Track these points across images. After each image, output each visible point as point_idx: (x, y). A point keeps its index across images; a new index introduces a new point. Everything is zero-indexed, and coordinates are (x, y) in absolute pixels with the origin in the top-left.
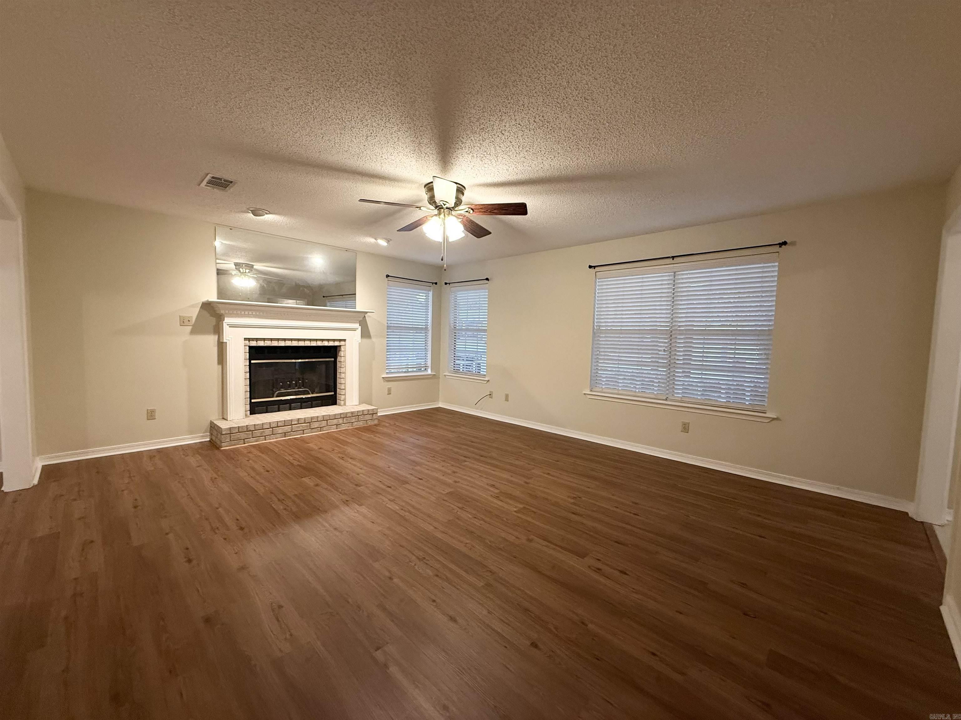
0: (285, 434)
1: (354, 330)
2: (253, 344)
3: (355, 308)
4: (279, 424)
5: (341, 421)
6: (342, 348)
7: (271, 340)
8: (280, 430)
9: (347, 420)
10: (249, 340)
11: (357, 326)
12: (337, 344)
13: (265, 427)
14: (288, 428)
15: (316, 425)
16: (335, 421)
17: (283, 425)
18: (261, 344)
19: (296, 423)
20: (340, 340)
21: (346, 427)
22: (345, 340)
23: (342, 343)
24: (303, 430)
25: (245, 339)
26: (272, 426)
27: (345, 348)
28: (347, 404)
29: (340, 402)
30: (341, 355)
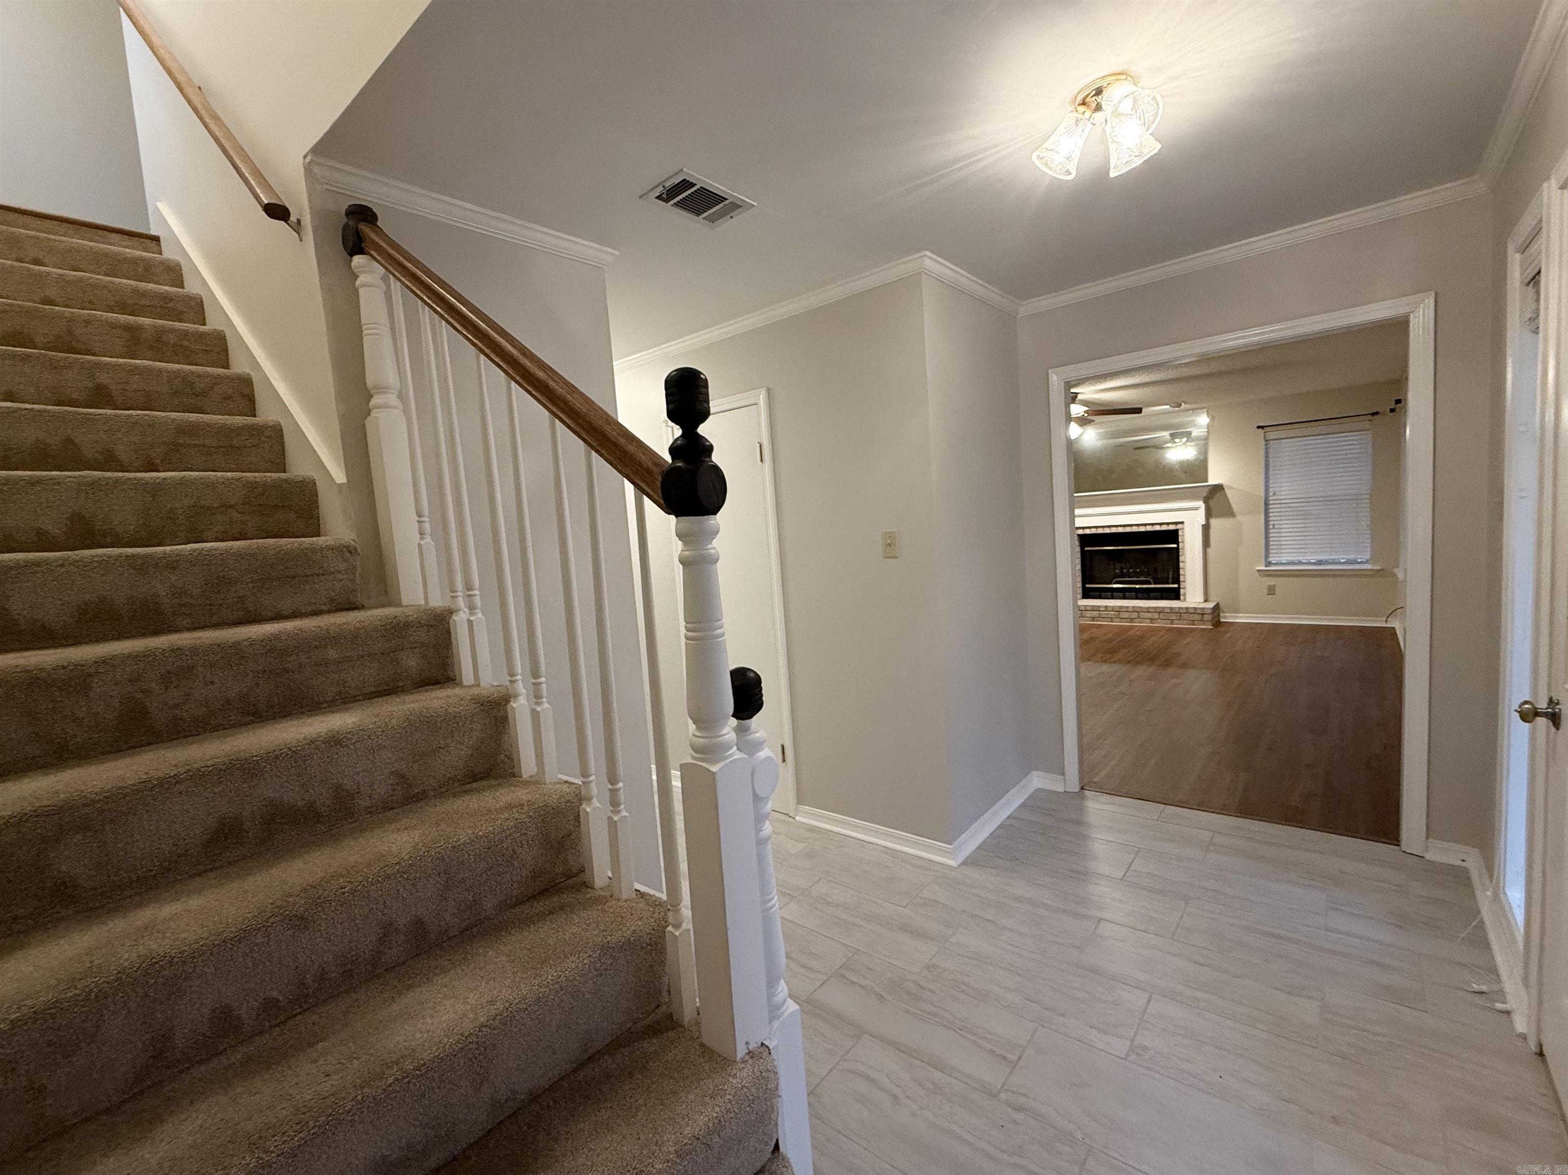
0: (1093, 619)
1: (1197, 509)
2: (1081, 532)
3: (1207, 481)
4: (1088, 608)
5: (1156, 616)
6: (1180, 533)
7: (1096, 527)
8: (1088, 614)
9: (1164, 616)
10: (1076, 529)
11: (1201, 504)
12: (1172, 527)
14: (1095, 614)
15: (1125, 615)
16: (1149, 615)
18: (1087, 531)
19: (1102, 609)
20: (1176, 523)
22: (1182, 523)
23: (1179, 526)
27: (1183, 532)
28: (1188, 600)
29: (1182, 597)
30: (1180, 540)
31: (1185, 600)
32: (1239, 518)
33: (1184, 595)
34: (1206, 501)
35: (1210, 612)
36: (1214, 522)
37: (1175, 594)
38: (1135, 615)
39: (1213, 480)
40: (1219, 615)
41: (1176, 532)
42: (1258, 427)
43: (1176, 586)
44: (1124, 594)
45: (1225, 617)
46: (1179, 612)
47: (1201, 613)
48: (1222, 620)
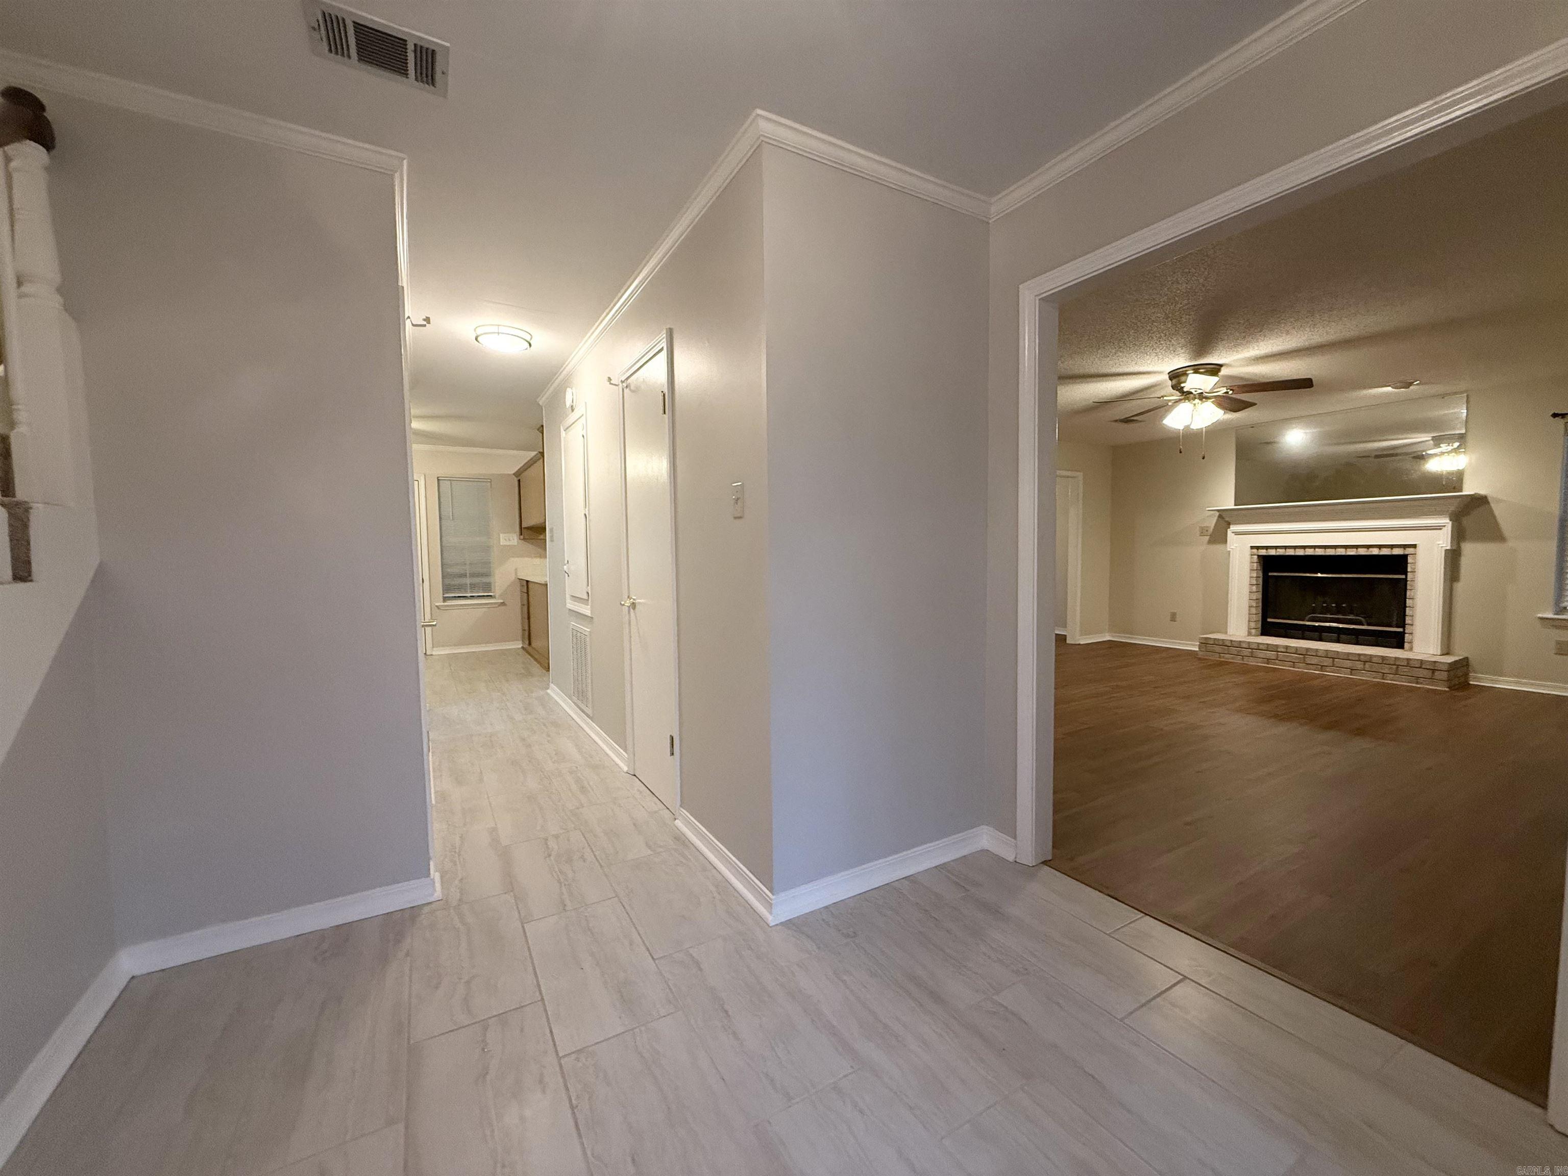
0: (1268, 661)
1: (1439, 528)
2: (1263, 552)
3: (1461, 491)
4: (1261, 647)
5: (1359, 665)
6: (1410, 560)
7: (1286, 547)
9: (1371, 667)
10: (1258, 548)
11: (1446, 521)
12: (1398, 551)
13: (1244, 645)
15: (1314, 660)
16: (1348, 664)
17: (1266, 649)
18: (1272, 552)
19: (1283, 650)
20: (1405, 546)
21: (1369, 677)
22: (1414, 546)
23: (1409, 551)
24: (1294, 662)
25: (1252, 547)
26: (1253, 646)
27: (1415, 559)
28: (1416, 649)
29: (1406, 645)
30: (1409, 570)
31: (1411, 649)
32: (1511, 544)
33: (1411, 642)
34: (1456, 518)
35: (1445, 668)
36: (1468, 548)
37: (1398, 641)
38: (1328, 662)
39: (1469, 489)
40: (1466, 675)
41: (1403, 559)
42: (1555, 415)
43: (1401, 630)
44: (1339, 636)
45: (1479, 679)
46: (1396, 664)
47: (1432, 668)
48: (1471, 683)
